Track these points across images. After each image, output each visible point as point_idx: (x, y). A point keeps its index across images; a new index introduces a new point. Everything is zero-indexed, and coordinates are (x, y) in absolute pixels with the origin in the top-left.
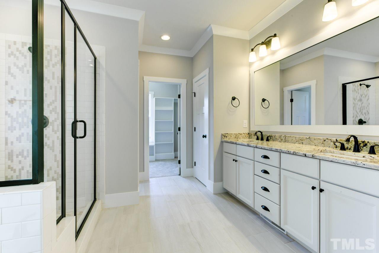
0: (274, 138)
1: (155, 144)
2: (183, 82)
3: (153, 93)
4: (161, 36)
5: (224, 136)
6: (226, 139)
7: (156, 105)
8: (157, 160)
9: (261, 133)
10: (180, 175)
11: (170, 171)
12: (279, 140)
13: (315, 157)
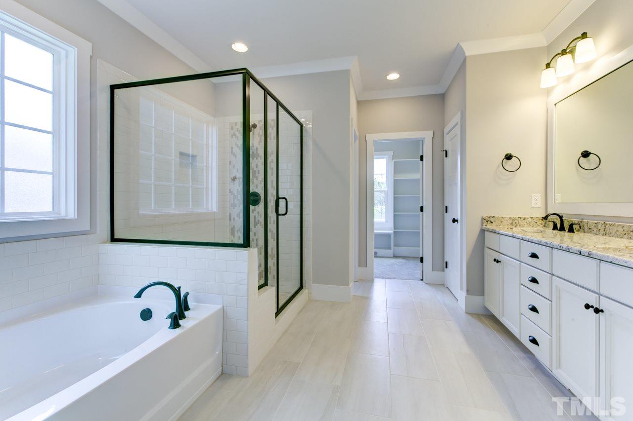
0: (586, 228)
1: (394, 232)
2: (427, 135)
3: (391, 153)
4: (386, 76)
5: (487, 222)
6: (490, 226)
7: (395, 173)
8: (395, 257)
9: (561, 217)
10: (422, 280)
11: (410, 273)
12: (595, 230)
13: (592, 256)
